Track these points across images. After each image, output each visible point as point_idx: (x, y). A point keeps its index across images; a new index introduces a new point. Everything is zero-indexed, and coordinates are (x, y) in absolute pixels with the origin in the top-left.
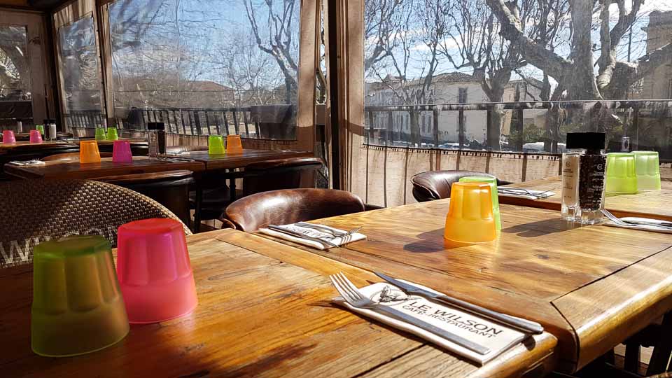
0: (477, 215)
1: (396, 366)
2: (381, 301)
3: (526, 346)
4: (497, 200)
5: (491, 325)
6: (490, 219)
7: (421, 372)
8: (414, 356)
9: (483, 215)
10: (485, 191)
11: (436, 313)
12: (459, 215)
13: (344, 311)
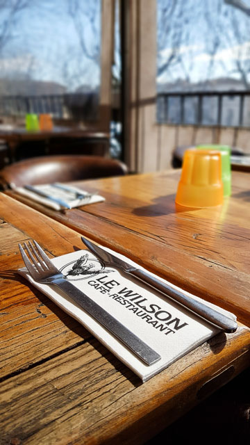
0: (205, 181)
1: (29, 379)
2: (71, 273)
3: (212, 347)
4: (229, 168)
5: (176, 313)
6: (217, 185)
7: (57, 390)
8: (62, 361)
9: (211, 180)
10: (216, 158)
11: (120, 293)
12: (189, 181)
13: (23, 285)
